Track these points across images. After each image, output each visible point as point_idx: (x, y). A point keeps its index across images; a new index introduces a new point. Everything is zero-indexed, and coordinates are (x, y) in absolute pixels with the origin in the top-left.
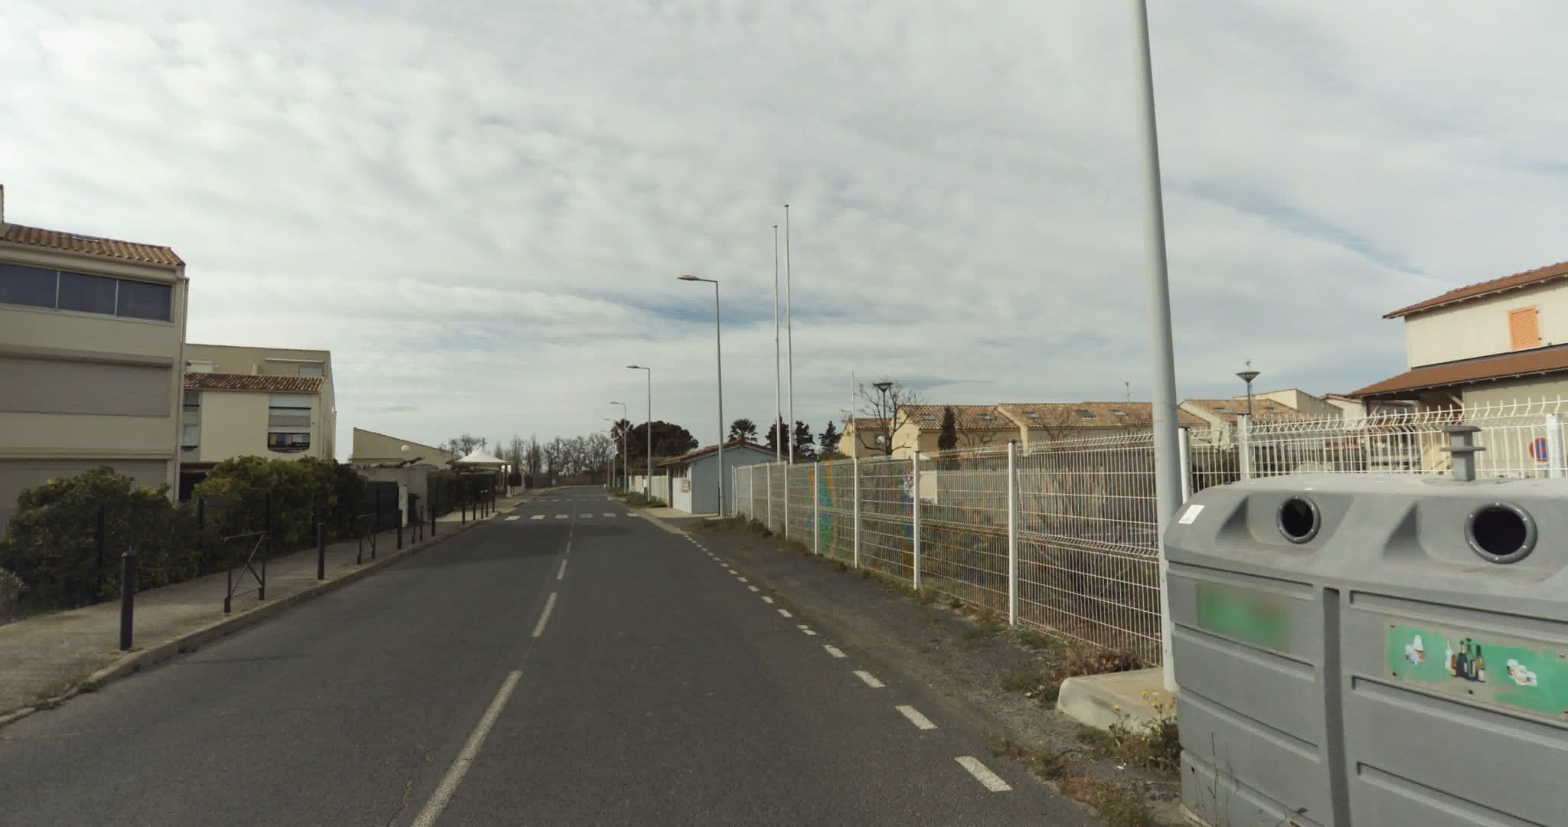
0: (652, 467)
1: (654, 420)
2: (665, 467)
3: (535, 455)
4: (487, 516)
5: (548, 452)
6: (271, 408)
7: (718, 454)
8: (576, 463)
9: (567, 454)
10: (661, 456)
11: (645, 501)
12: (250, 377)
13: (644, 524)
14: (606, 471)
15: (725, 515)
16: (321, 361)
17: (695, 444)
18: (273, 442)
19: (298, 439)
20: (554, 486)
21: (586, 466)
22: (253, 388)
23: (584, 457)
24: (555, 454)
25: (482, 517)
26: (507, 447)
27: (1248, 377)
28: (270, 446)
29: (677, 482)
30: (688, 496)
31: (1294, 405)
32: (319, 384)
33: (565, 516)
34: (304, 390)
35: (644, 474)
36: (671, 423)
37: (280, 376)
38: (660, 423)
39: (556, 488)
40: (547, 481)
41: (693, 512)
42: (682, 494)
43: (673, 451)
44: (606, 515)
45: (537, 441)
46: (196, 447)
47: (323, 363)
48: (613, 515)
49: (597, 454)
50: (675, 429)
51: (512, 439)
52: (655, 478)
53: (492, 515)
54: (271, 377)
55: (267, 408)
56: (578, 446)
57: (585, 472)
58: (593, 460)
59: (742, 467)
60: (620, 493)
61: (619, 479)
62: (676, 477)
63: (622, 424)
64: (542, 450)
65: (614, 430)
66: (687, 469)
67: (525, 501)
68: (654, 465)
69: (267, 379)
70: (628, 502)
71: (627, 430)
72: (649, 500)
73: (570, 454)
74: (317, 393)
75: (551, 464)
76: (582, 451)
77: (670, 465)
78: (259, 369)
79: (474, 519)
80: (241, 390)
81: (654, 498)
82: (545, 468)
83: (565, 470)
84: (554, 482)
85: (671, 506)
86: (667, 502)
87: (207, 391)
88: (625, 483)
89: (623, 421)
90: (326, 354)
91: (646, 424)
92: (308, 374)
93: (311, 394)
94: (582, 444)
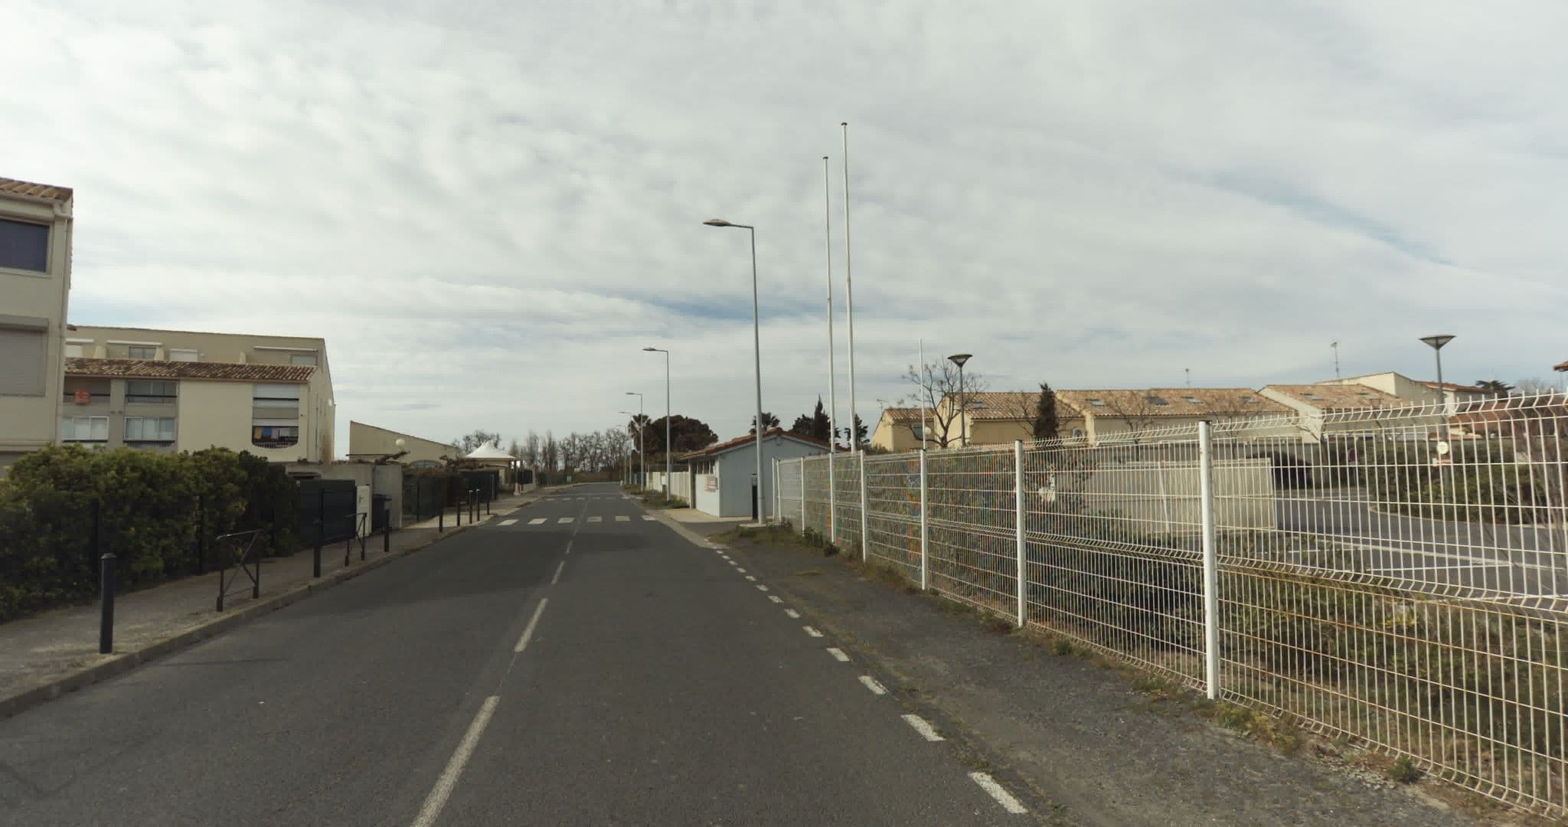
0: (671, 463)
1: (673, 414)
2: (686, 462)
3: (550, 452)
4: (478, 520)
5: (564, 448)
6: (255, 399)
7: (756, 444)
8: (592, 458)
9: (584, 450)
10: (679, 451)
11: (665, 501)
12: (234, 366)
13: (662, 530)
14: (622, 468)
15: (765, 521)
16: (315, 349)
17: (715, 438)
18: (258, 436)
19: (285, 433)
20: (569, 483)
21: (604, 462)
22: (235, 377)
23: (601, 453)
24: (571, 451)
25: (471, 522)
26: (522, 444)
27: (1438, 342)
28: (255, 441)
29: (701, 479)
30: (715, 497)
31: (1392, 390)
32: (309, 373)
33: (570, 520)
34: (291, 379)
35: (662, 469)
36: (690, 417)
37: (268, 365)
38: (679, 418)
39: (571, 485)
40: (560, 479)
41: (721, 517)
42: (708, 493)
43: (693, 446)
44: (618, 518)
45: (553, 437)
46: (173, 442)
47: (317, 351)
48: (627, 519)
49: (613, 449)
50: (694, 423)
51: (527, 435)
52: (676, 476)
53: (485, 518)
54: (258, 366)
55: (252, 399)
56: (594, 441)
57: (602, 468)
58: (610, 455)
59: (786, 461)
60: (637, 491)
61: (635, 475)
62: (700, 472)
63: (639, 419)
64: (557, 444)
65: (632, 425)
66: (713, 464)
67: (531, 500)
68: (674, 461)
69: (253, 368)
70: (645, 501)
71: (644, 424)
72: (668, 499)
73: (586, 450)
74: (306, 383)
75: (567, 459)
76: (598, 446)
77: (693, 459)
78: (248, 358)
79: (459, 524)
80: (223, 379)
81: (673, 497)
82: (561, 465)
83: (581, 466)
84: (569, 479)
85: (694, 506)
86: (689, 502)
87: (185, 380)
88: (642, 479)
89: (640, 415)
90: (320, 342)
91: (664, 419)
92: (299, 363)
93: (299, 384)
94: (598, 440)
